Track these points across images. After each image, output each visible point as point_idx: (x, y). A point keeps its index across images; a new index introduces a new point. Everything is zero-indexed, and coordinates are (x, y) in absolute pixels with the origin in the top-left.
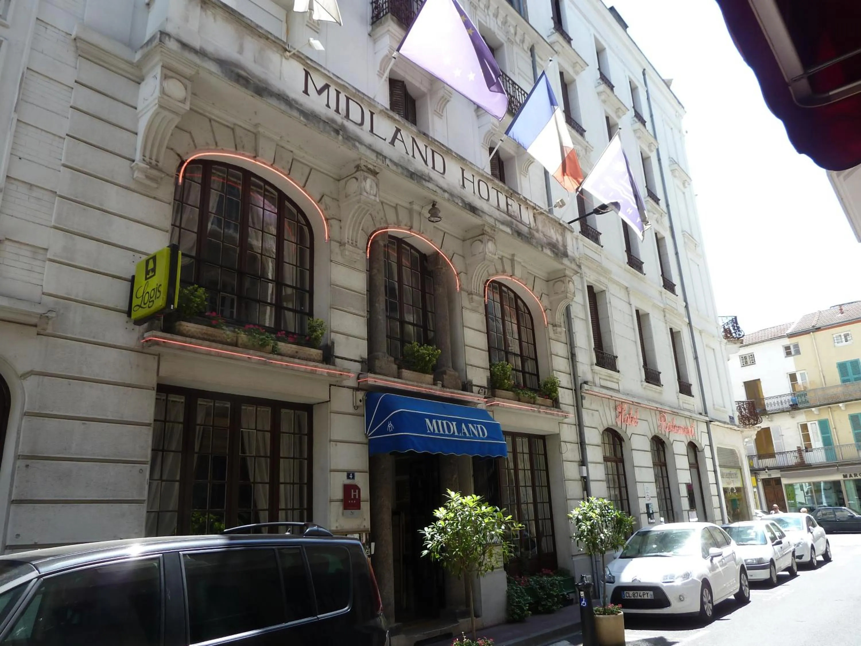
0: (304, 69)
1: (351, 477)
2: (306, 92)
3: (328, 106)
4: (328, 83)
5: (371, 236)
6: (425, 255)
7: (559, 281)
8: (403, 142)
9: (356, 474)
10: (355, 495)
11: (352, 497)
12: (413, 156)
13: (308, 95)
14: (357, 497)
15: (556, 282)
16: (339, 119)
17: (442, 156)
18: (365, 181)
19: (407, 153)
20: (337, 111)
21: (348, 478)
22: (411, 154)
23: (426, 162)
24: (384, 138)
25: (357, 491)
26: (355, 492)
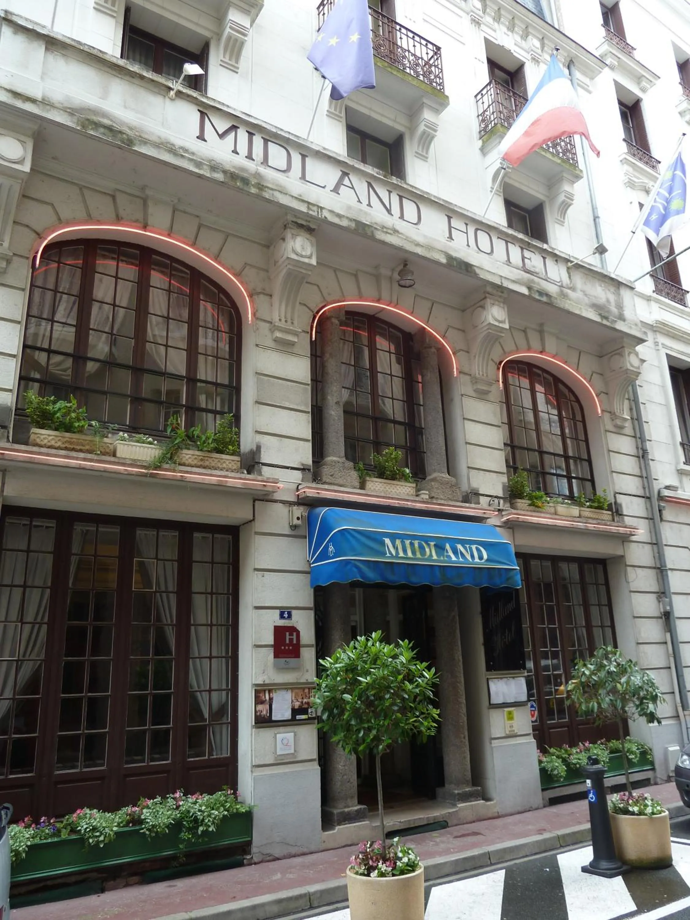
0: (199, 110)
1: (286, 615)
2: (201, 137)
3: (235, 152)
4: (235, 124)
5: (318, 312)
6: (410, 334)
7: (615, 354)
8: (353, 188)
9: (294, 612)
10: (291, 640)
11: (287, 642)
12: (369, 205)
13: (205, 141)
14: (295, 642)
15: (612, 356)
16: (251, 166)
17: (415, 203)
18: (294, 241)
19: (359, 201)
20: (250, 157)
21: (282, 616)
22: (365, 202)
23: (389, 211)
24: (323, 186)
25: (295, 634)
26: (291, 634)
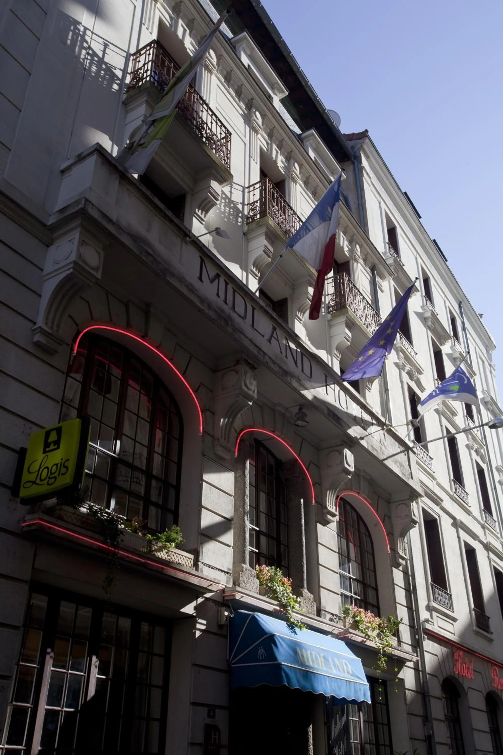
0: (200, 256)
1: (212, 714)
2: (200, 278)
3: (218, 295)
4: (219, 273)
5: (239, 434)
6: (281, 461)
7: (402, 503)
8: (278, 340)
9: (217, 711)
10: (215, 739)
11: (212, 742)
12: (286, 356)
13: (202, 282)
14: (217, 742)
15: (399, 505)
16: (227, 309)
17: (309, 360)
18: (246, 376)
19: (281, 352)
20: (225, 302)
21: (209, 716)
22: (284, 354)
23: (296, 363)
24: (263, 334)
25: (217, 733)
26: (215, 735)
